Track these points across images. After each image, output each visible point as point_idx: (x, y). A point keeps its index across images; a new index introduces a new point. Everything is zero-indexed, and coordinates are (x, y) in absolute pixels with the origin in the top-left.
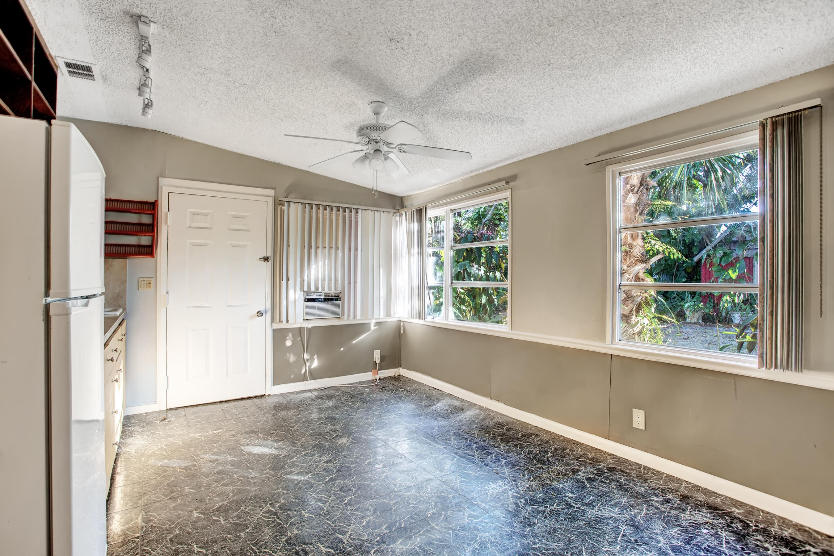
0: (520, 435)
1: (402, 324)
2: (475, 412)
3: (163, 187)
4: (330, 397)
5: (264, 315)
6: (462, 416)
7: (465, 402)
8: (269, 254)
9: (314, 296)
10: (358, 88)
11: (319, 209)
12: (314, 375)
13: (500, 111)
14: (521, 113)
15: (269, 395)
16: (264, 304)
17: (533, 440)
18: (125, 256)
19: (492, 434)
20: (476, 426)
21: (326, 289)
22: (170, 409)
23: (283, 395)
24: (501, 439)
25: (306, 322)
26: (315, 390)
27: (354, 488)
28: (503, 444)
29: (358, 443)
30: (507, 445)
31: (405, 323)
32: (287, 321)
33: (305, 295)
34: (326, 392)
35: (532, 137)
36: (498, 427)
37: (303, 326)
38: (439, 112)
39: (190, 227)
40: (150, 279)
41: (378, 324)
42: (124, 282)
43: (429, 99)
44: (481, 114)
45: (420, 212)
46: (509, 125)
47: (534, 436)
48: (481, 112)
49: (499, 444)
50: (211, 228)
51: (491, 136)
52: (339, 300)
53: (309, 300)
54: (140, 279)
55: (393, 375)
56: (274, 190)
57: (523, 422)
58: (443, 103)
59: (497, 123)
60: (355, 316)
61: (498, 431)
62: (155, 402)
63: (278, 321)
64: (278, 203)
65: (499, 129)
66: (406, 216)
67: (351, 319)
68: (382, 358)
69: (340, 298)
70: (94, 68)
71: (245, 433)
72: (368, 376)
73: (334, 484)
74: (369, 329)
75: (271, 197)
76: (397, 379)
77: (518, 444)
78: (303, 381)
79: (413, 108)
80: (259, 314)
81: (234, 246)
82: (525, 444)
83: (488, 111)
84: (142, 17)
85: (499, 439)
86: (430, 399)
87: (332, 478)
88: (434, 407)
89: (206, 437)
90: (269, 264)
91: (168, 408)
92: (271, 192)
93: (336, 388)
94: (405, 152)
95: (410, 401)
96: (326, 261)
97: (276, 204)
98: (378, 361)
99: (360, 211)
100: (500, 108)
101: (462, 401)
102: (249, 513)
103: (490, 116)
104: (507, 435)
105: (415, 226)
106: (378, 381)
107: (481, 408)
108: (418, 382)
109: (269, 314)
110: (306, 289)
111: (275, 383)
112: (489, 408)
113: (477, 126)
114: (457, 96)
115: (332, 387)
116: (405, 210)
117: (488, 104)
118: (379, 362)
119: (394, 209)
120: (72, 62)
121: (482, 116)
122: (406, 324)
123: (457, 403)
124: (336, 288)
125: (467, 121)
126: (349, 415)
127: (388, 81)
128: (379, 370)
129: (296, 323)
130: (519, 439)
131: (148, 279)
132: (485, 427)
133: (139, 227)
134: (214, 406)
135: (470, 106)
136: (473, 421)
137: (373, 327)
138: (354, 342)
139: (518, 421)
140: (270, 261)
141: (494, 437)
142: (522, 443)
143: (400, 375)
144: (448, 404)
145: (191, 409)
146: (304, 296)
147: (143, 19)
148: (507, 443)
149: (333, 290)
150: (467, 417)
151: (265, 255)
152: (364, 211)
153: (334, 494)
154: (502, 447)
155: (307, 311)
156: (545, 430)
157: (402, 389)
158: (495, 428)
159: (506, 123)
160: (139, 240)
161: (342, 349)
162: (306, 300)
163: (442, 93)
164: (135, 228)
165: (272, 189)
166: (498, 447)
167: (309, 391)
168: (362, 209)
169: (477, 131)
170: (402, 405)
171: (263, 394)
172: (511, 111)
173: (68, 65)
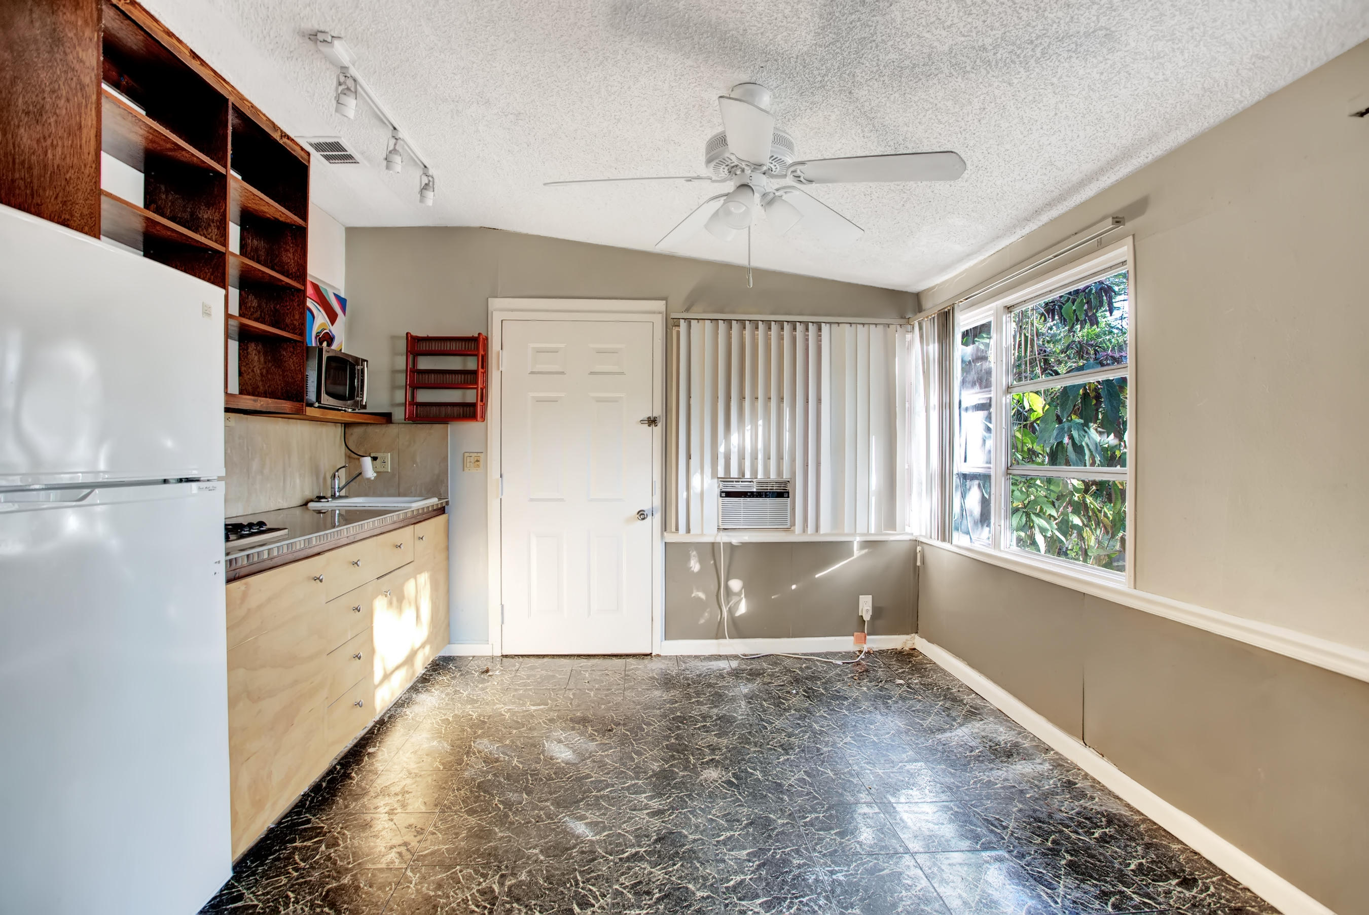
0: (1132, 867)
1: (919, 548)
2: (1039, 768)
3: (494, 313)
4: (754, 674)
5: (649, 518)
6: (1000, 772)
7: (1026, 737)
8: (658, 412)
9: (739, 487)
10: (689, 62)
11: (757, 328)
12: (740, 629)
13: (1029, 25)
14: (1093, 12)
15: (658, 656)
16: (650, 499)
17: (1168, 893)
18: (444, 420)
19: (1054, 842)
20: (1020, 806)
21: (760, 476)
22: (506, 656)
23: (678, 659)
24: (1071, 864)
25: (722, 533)
26: (736, 657)
27: (660, 891)
28: (1070, 882)
29: (737, 786)
30: (1078, 887)
31: (925, 547)
32: (688, 531)
33: (721, 485)
34: (755, 665)
35: (1161, 77)
36: (1080, 824)
37: (718, 540)
38: (881, 75)
39: (532, 373)
40: (479, 454)
41: (869, 544)
42: (445, 459)
43: (838, 45)
44: (984, 48)
45: (946, 318)
46: (1073, 60)
47: (1174, 882)
48: (980, 44)
49: (1059, 877)
50: (563, 373)
51: (1040, 105)
52: (786, 495)
53: (729, 494)
54: (466, 455)
55: (899, 647)
56: (664, 302)
57: (1160, 828)
58: (877, 46)
59: (1037, 62)
60: (817, 529)
61: (1074, 836)
62: (487, 642)
63: (674, 529)
64: (671, 324)
65: (1055, 80)
66: (921, 328)
67: (809, 533)
68: (877, 612)
69: (788, 493)
70: (344, 143)
71: (571, 720)
72: (846, 644)
73: (629, 868)
74: (851, 554)
75: (660, 313)
76: (906, 657)
77: (1114, 894)
78: (717, 638)
79: (819, 78)
80: (642, 515)
81: (599, 400)
82: (1137, 899)
83: (999, 33)
84: (319, 34)
85: (1063, 862)
86: (948, 716)
87: (637, 853)
88: (948, 734)
89: (514, 714)
90: (658, 430)
91: (504, 654)
92: (660, 305)
93: (773, 659)
94: (811, 181)
95: (902, 712)
96: (760, 422)
97: (670, 326)
98: (867, 617)
99: (825, 328)
100: (1024, 14)
101: (1019, 733)
102: (459, 882)
103: (1011, 48)
104: (1092, 856)
105: (933, 349)
106: (862, 656)
107: (1060, 763)
108: (943, 670)
109: (658, 517)
110: (721, 474)
111: (668, 636)
112: (1081, 765)
113: (990, 85)
114: (896, 14)
115: (771, 655)
116: (920, 316)
117: (986, 12)
118: (869, 619)
119: (903, 317)
120: (322, 140)
121: (991, 54)
122: (927, 550)
123: (1004, 736)
124: (779, 472)
125: (959, 79)
126: (763, 720)
127: (731, 26)
128: (869, 634)
129: (702, 534)
130: (1121, 878)
131: (476, 454)
132: (1043, 816)
133: (463, 376)
134: (568, 661)
135: (944, 33)
136: (1022, 791)
137: (857, 552)
138: (817, 576)
139: (1146, 820)
140: (659, 425)
141: (1055, 852)
142: (1128, 891)
143: (915, 649)
144: (983, 734)
145: (533, 660)
146: (719, 486)
147: (321, 37)
148: (1083, 881)
149: (773, 476)
150: (1011, 776)
151: (651, 415)
152: (834, 326)
153: (618, 893)
154: (1061, 890)
155: (725, 514)
156: (1223, 873)
157: (901, 682)
158: (1068, 827)
159: (1065, 55)
160: (464, 396)
161: (794, 587)
162: (724, 495)
163: (859, 20)
164: (459, 378)
165: (662, 300)
166: (1049, 886)
167: (727, 657)
168: (830, 323)
169: (998, 101)
170: (879, 717)
171: (648, 652)
172: (1060, 14)
173: (319, 147)
